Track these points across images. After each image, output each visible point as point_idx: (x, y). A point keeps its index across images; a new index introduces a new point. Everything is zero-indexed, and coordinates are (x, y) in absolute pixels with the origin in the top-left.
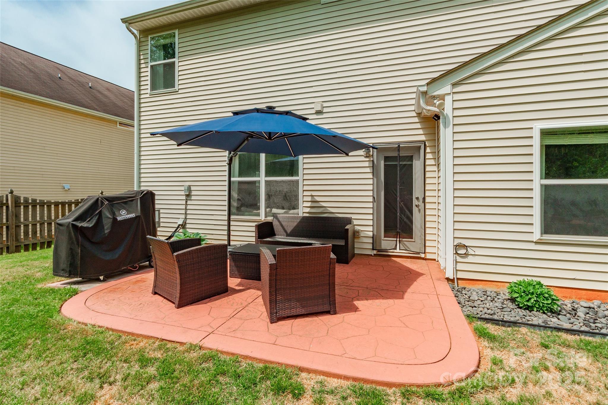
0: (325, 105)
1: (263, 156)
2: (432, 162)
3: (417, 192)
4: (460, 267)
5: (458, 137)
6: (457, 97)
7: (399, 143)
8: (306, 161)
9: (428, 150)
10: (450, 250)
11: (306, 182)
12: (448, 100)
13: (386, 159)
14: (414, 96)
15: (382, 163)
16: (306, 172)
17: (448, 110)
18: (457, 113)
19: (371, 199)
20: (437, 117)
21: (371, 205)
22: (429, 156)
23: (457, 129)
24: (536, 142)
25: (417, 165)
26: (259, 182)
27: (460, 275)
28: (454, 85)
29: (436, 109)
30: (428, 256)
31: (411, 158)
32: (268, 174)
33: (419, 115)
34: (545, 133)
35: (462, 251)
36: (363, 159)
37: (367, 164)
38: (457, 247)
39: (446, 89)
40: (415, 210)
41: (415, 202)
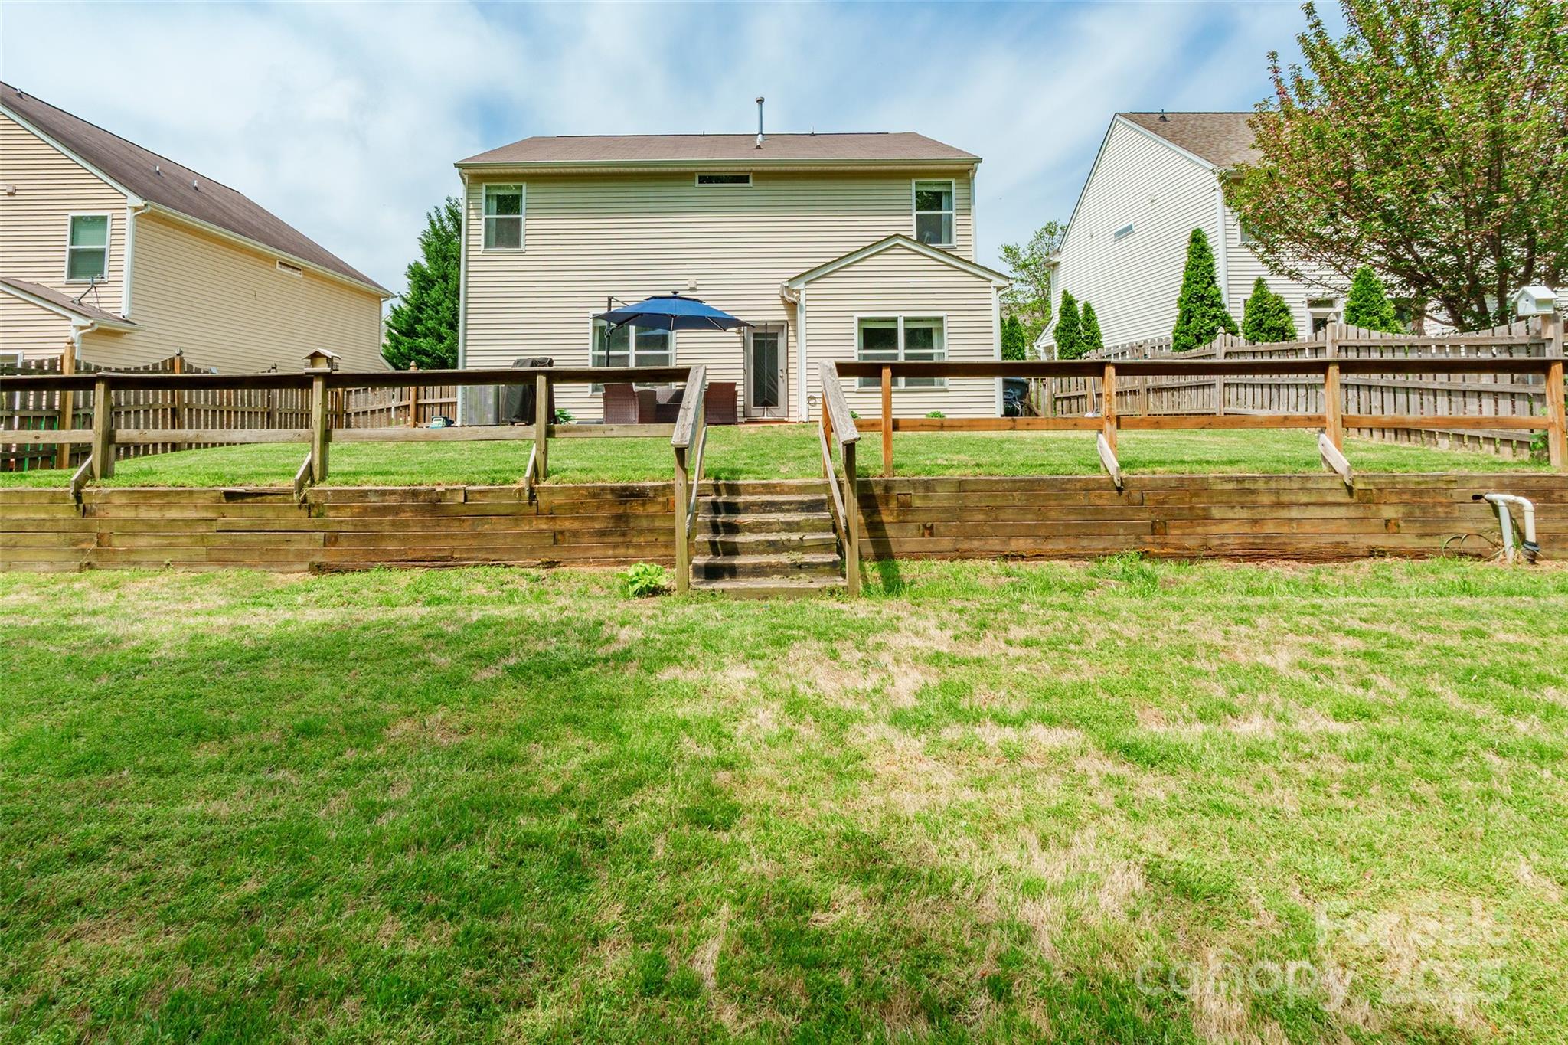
0: (699, 282)
1: (633, 329)
2: (794, 339)
3: (781, 365)
4: (811, 413)
5: (809, 320)
6: (809, 292)
7: (766, 322)
8: (679, 335)
9: (790, 328)
10: (805, 401)
11: (679, 356)
12: (803, 293)
13: (755, 335)
14: (779, 286)
15: (752, 339)
16: (679, 346)
17: (803, 301)
18: (809, 303)
19: (742, 371)
20: (795, 304)
21: (742, 377)
22: (790, 334)
23: (809, 314)
24: (856, 325)
25: (781, 341)
26: (627, 356)
27: (812, 419)
28: (807, 283)
29: (794, 299)
30: (791, 420)
31: (776, 335)
32: (639, 346)
33: (783, 298)
34: (861, 320)
35: (812, 402)
36: (735, 335)
37: (738, 340)
38: (809, 398)
39: (801, 286)
40: (780, 380)
41: (780, 374)
